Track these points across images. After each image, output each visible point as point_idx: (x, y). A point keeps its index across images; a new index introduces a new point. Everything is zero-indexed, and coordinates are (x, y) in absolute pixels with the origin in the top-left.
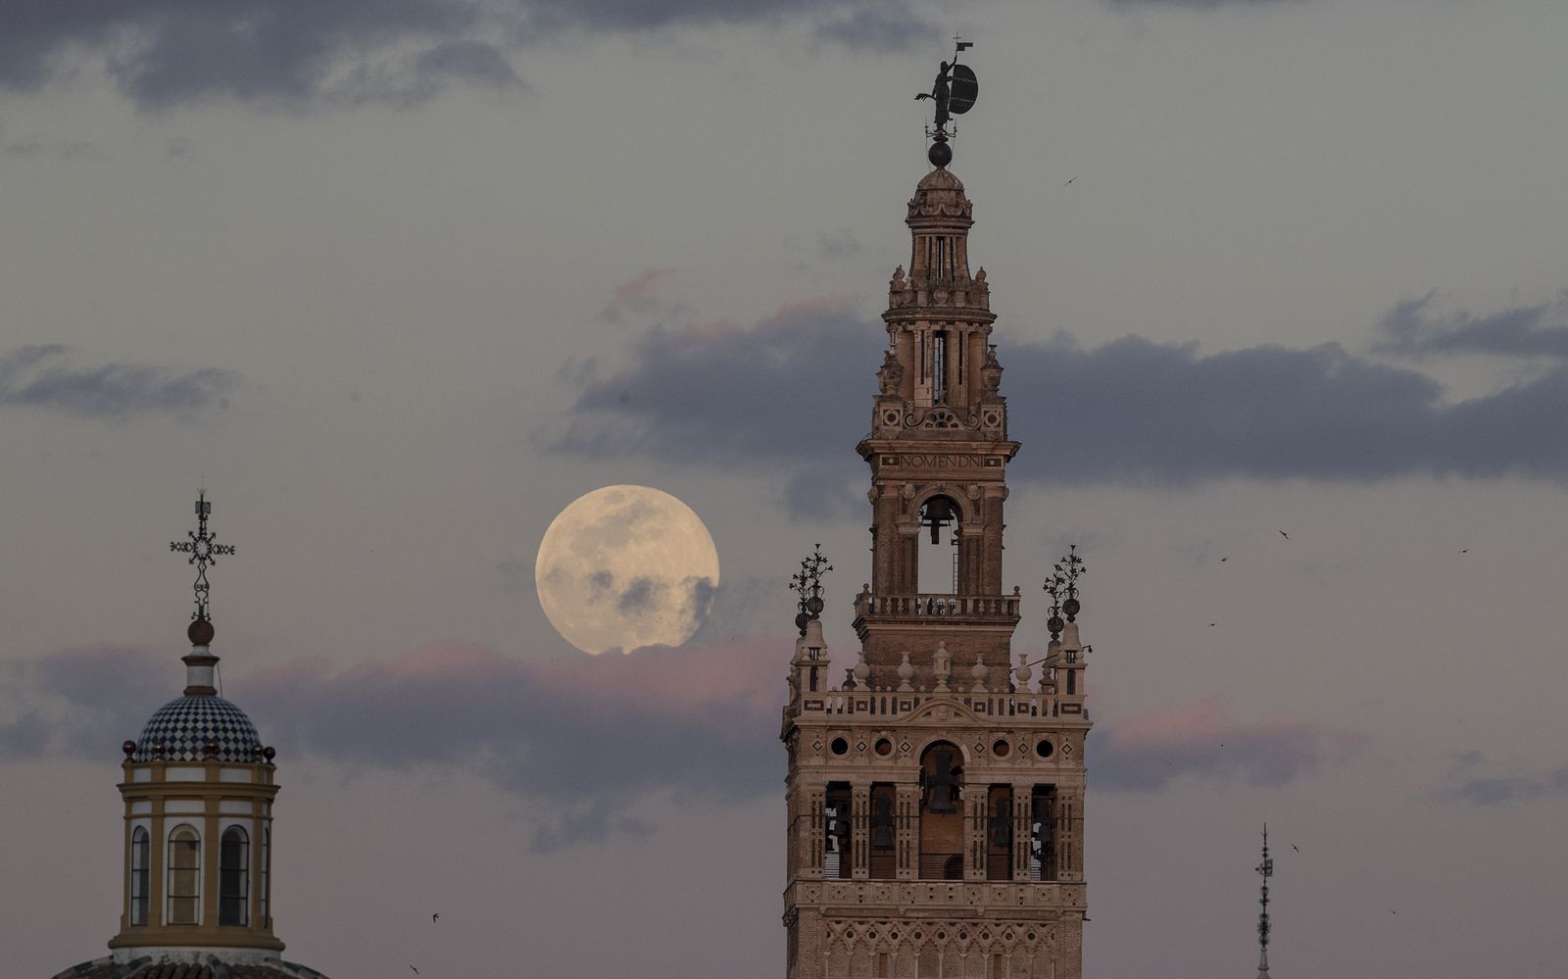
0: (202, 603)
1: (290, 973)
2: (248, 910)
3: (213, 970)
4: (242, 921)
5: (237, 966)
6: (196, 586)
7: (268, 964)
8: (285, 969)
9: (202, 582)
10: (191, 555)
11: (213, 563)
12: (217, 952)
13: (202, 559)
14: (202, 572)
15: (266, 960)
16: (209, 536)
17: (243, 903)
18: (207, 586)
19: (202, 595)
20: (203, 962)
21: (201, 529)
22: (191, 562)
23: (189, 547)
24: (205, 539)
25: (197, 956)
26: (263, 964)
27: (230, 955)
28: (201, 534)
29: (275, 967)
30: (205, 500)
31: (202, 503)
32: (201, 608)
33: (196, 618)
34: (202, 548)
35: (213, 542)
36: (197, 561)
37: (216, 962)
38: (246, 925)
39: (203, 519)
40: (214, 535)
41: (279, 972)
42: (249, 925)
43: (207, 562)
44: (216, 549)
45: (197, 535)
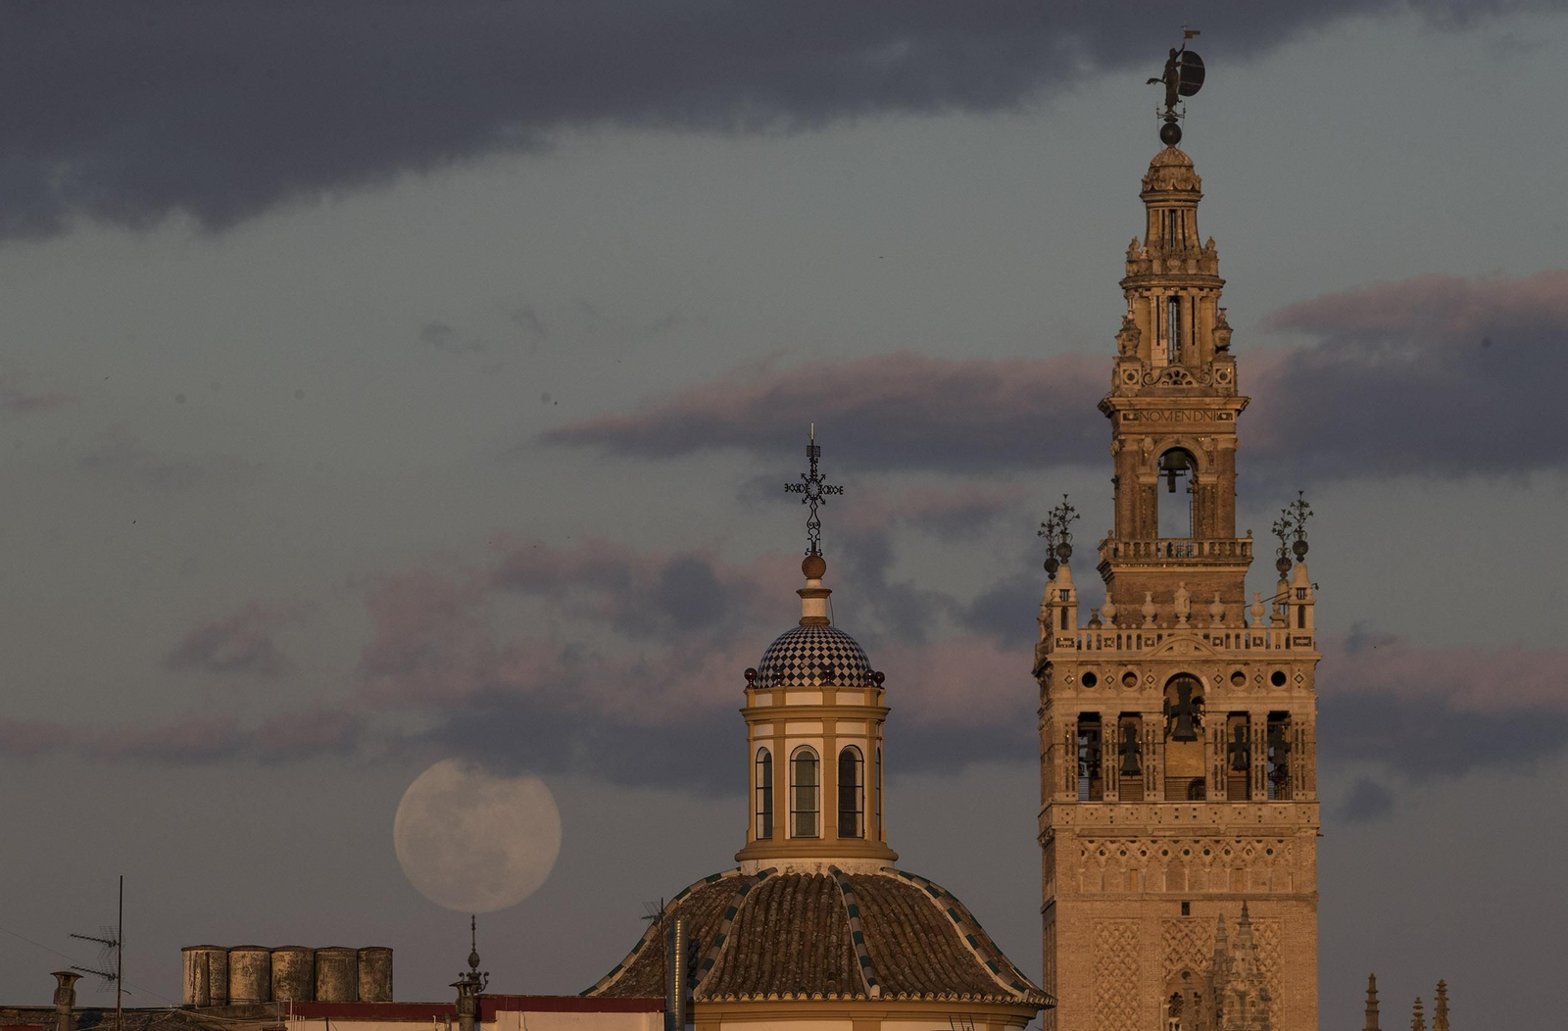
0: (814, 539)
1: (905, 881)
2: (864, 823)
3: (835, 879)
4: (859, 834)
5: (856, 875)
6: (808, 524)
7: (884, 873)
8: (900, 878)
9: (814, 520)
10: (804, 495)
11: (824, 503)
12: (838, 862)
13: (814, 499)
14: (814, 511)
15: (882, 869)
16: (819, 478)
17: (859, 817)
18: (819, 524)
19: (814, 532)
20: (825, 873)
21: (812, 471)
22: (804, 502)
23: (802, 488)
24: (815, 480)
25: (819, 867)
26: (880, 873)
27: (850, 866)
28: (812, 476)
29: (891, 876)
30: (815, 445)
31: (813, 447)
32: (814, 547)
33: (809, 554)
34: (814, 489)
35: (824, 483)
36: (809, 501)
37: (837, 872)
38: (863, 837)
39: (813, 461)
40: (824, 476)
41: (896, 880)
42: (866, 838)
43: (819, 501)
44: (826, 490)
45: (808, 477)
